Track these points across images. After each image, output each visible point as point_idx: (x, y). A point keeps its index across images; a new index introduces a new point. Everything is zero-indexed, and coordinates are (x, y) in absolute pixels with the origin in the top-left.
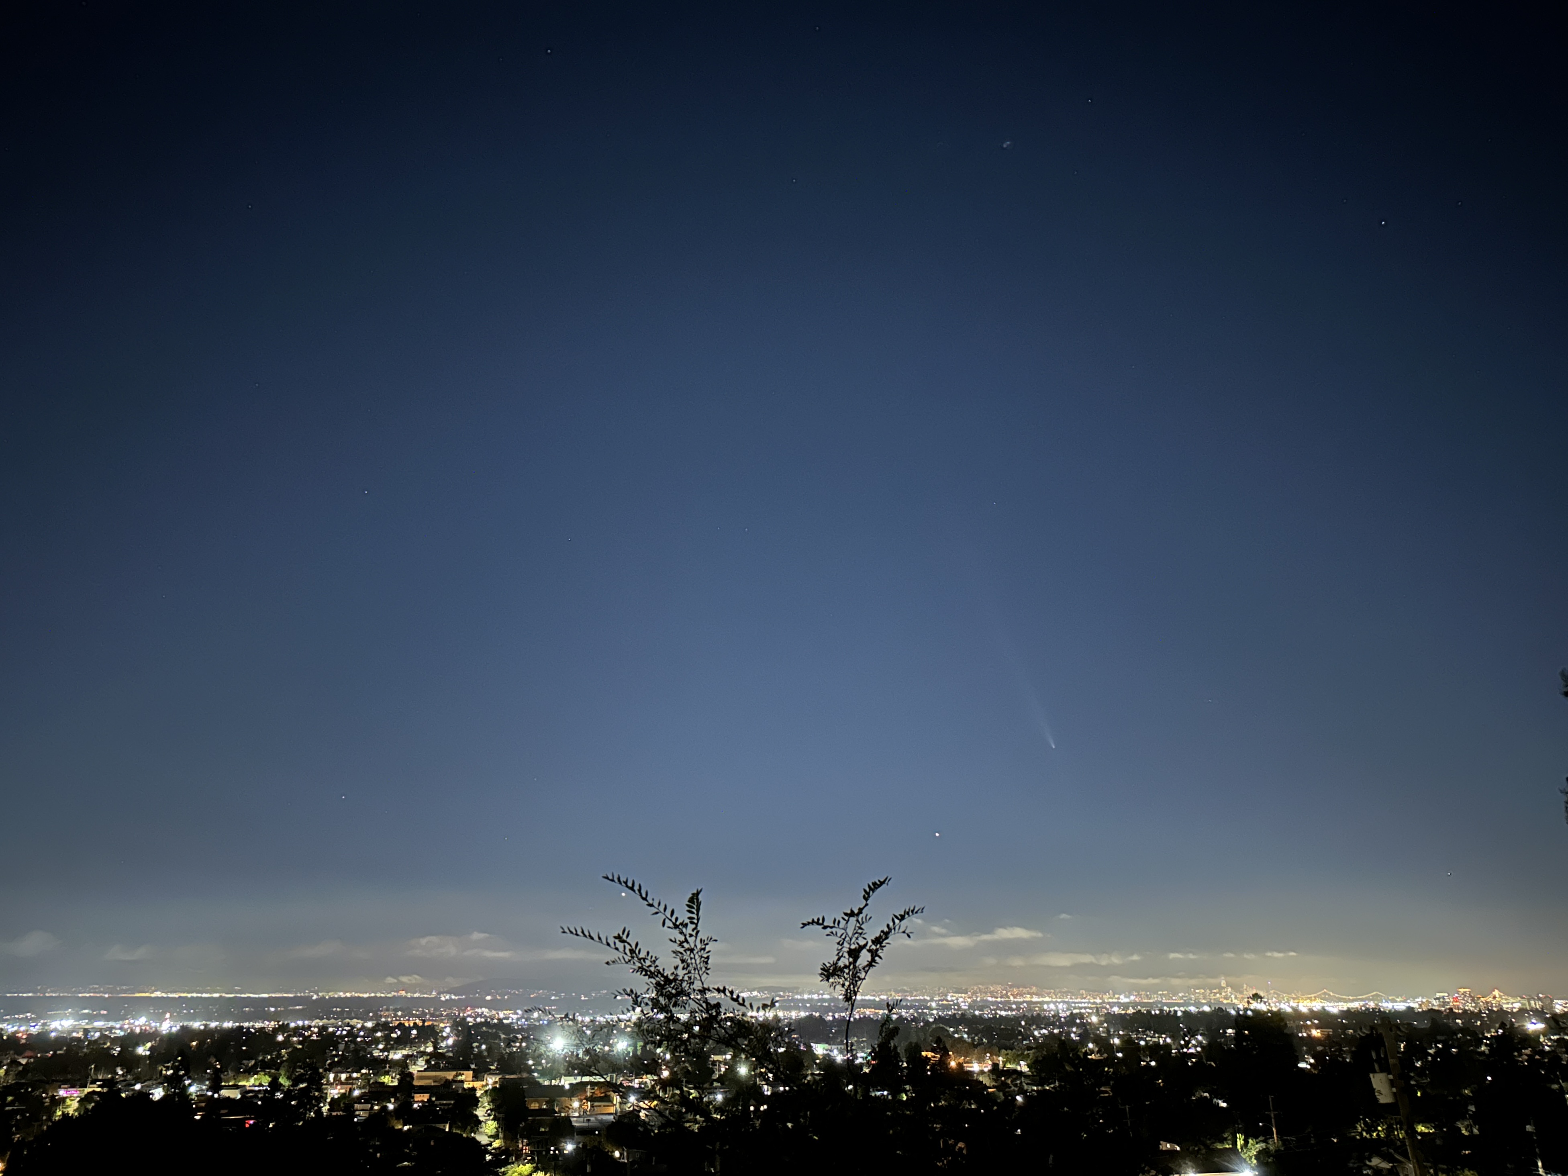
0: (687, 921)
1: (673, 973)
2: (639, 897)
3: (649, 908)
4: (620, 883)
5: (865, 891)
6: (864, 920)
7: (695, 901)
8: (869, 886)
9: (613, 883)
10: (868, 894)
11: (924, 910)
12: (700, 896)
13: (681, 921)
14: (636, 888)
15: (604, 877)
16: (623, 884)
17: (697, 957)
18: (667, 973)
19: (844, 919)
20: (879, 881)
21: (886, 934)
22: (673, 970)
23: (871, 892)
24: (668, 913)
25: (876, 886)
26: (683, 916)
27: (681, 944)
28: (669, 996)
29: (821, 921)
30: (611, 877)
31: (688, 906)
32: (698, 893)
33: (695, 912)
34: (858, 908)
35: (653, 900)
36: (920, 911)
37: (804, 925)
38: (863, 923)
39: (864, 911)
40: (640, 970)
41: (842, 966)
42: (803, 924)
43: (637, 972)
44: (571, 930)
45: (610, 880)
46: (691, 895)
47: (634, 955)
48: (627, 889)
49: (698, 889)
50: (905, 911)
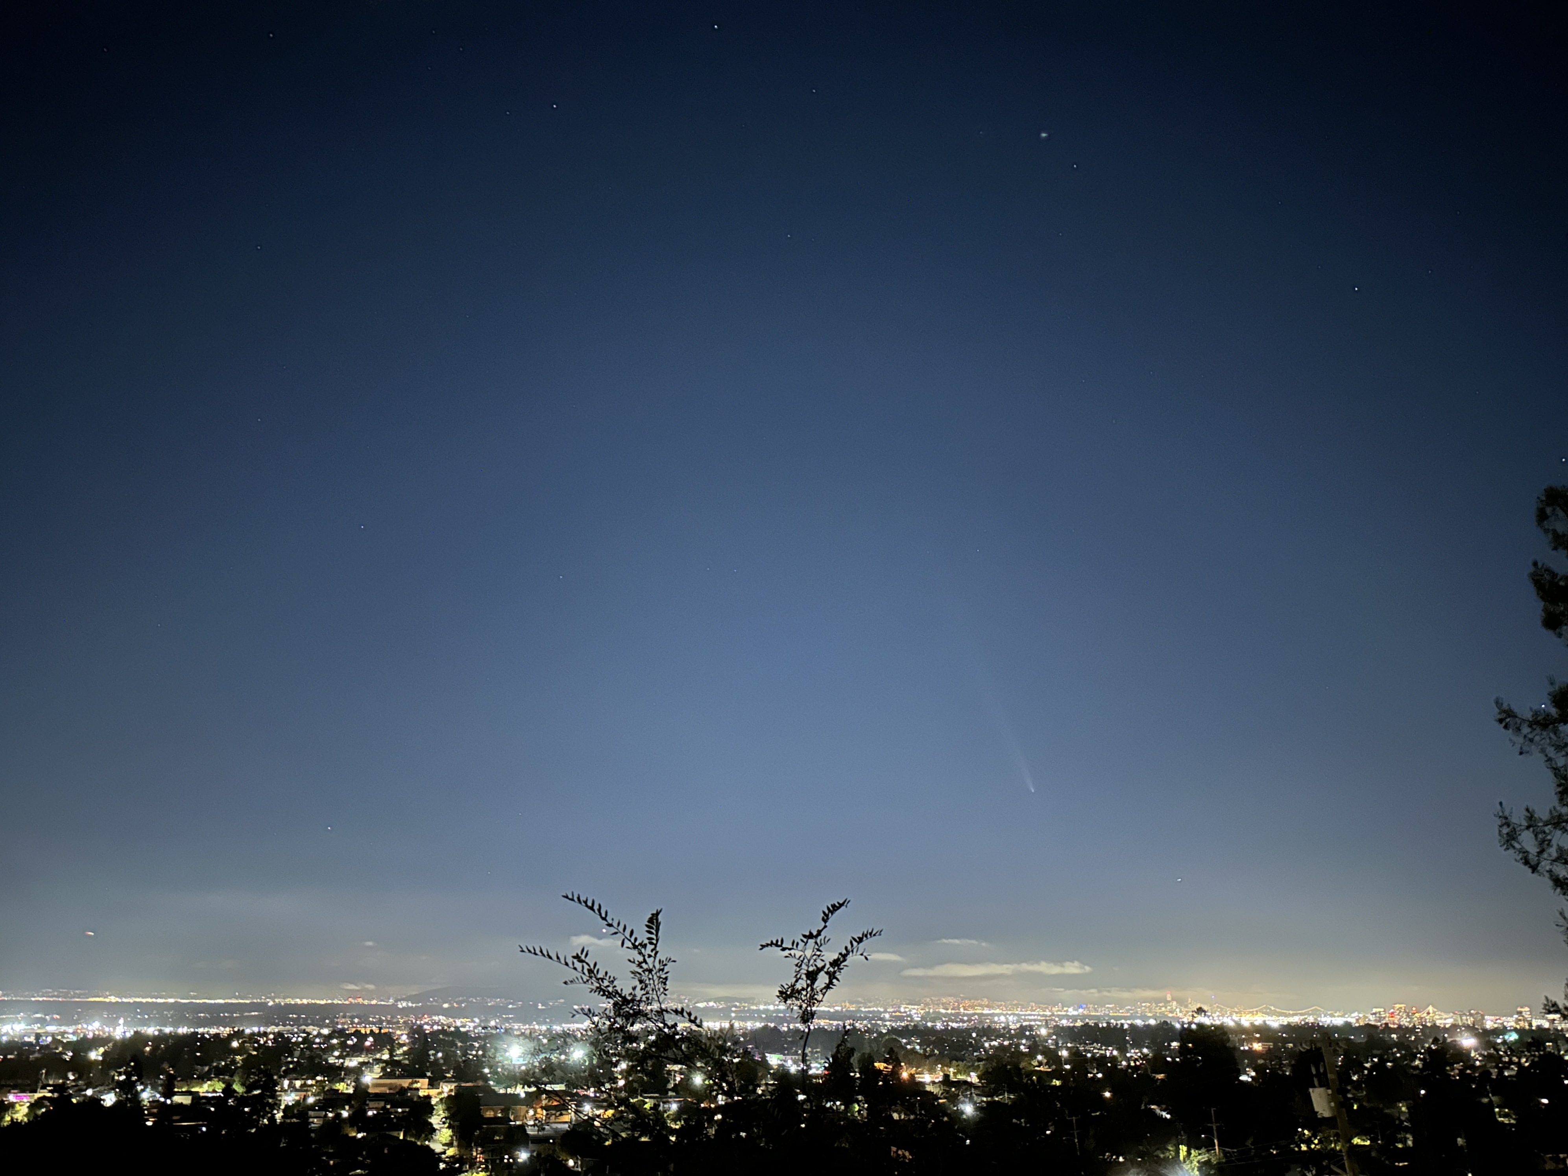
0: (646, 941)
1: (631, 994)
2: (599, 917)
3: (608, 928)
4: (580, 903)
5: (824, 913)
6: (823, 942)
7: (655, 921)
8: (828, 908)
9: (573, 902)
10: (827, 916)
11: (882, 933)
12: (659, 917)
13: (640, 942)
14: (596, 907)
15: (564, 896)
16: (584, 904)
17: (655, 977)
18: (626, 992)
19: (802, 941)
20: (838, 903)
21: (844, 956)
22: (631, 991)
23: (830, 914)
24: (627, 933)
25: (835, 908)
26: (642, 936)
27: (640, 965)
28: (627, 1017)
29: (779, 943)
30: (570, 897)
31: (647, 926)
32: (658, 913)
33: (655, 933)
34: (816, 930)
35: (613, 920)
36: (878, 934)
37: (763, 946)
38: (821, 945)
39: (822, 933)
40: (598, 990)
41: (800, 988)
43: (595, 992)
44: (529, 948)
45: (570, 899)
46: (650, 916)
47: (593, 975)
48: (586, 908)
49: (657, 911)
50: (863, 934)
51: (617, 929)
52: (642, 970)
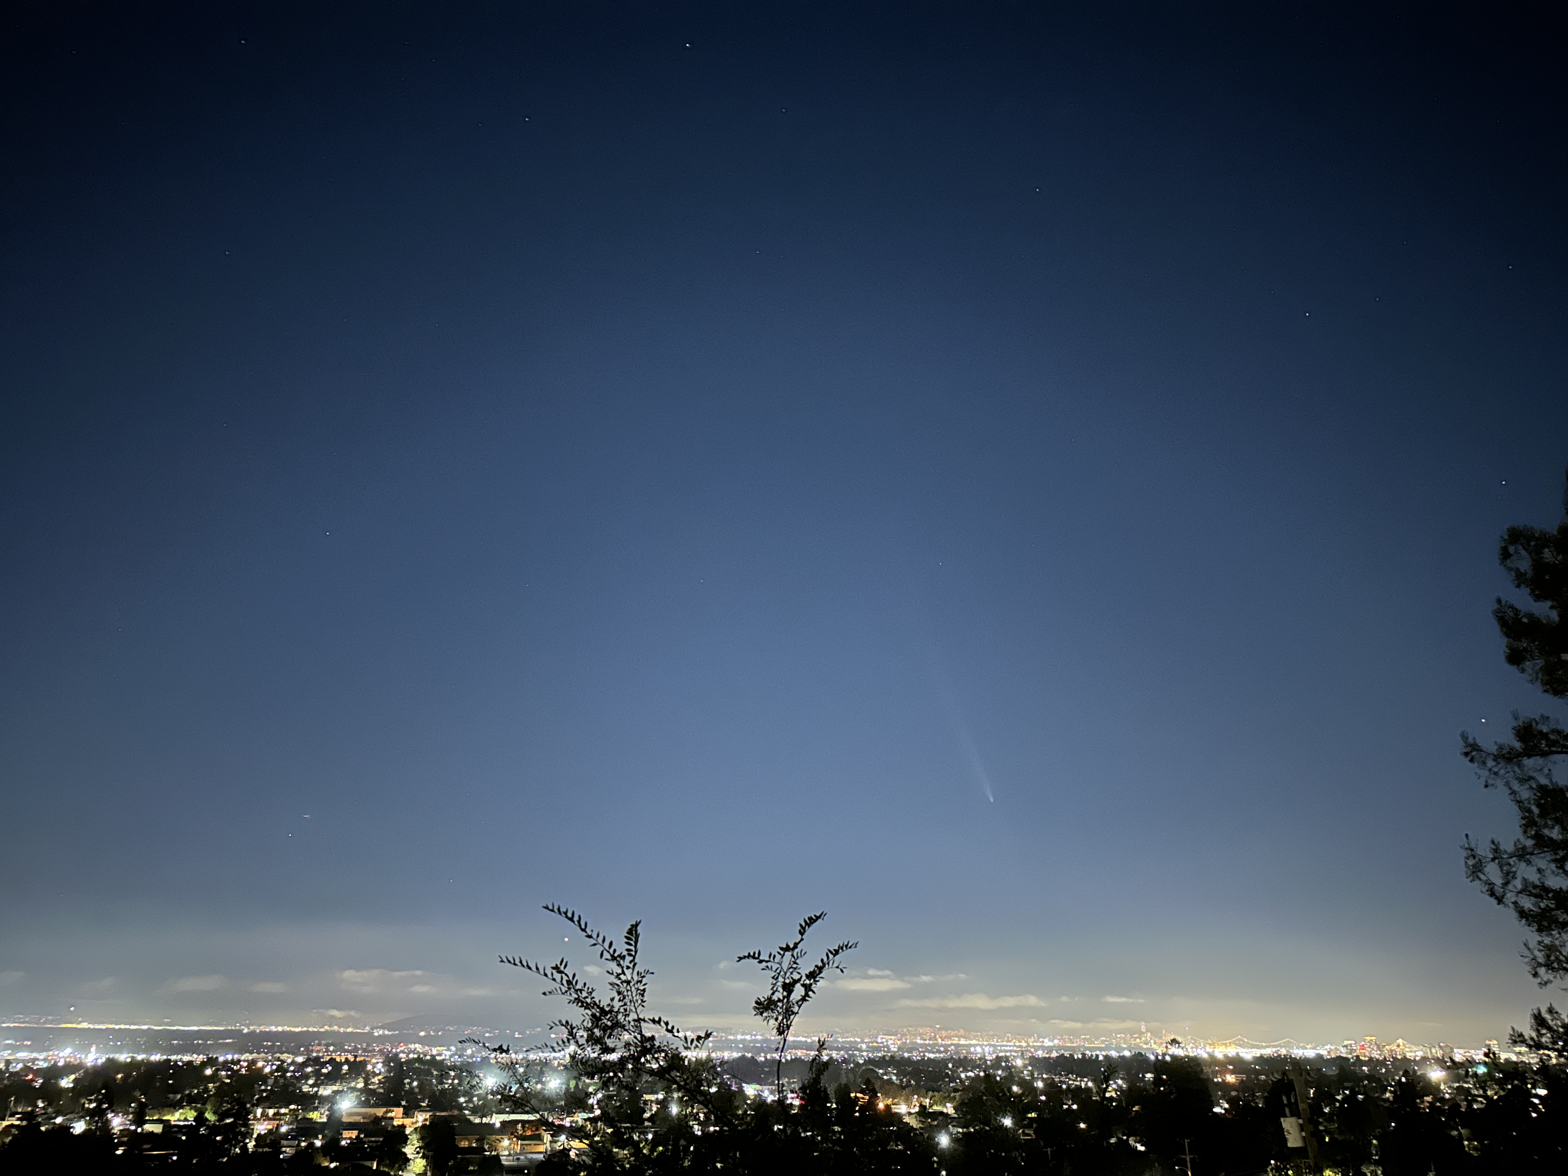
0: (625, 953)
1: (609, 1005)
2: (578, 928)
3: (587, 939)
4: (560, 913)
5: (801, 925)
6: (799, 955)
7: (634, 932)
8: (805, 921)
9: (553, 913)
10: (804, 928)
11: (858, 945)
12: (639, 928)
13: (619, 953)
14: (576, 919)
16: (563, 915)
17: (633, 989)
18: (604, 1003)
19: (779, 953)
20: (815, 916)
21: (820, 969)
22: (609, 1002)
23: (807, 927)
24: (606, 945)
25: (812, 921)
26: (621, 947)
27: (618, 976)
28: (604, 1029)
29: (756, 955)
30: (551, 908)
31: (626, 937)
32: (637, 925)
33: (633, 944)
34: (793, 943)
35: (592, 931)
36: (854, 946)
37: (740, 958)
38: (798, 957)
39: (799, 946)
40: (577, 1001)
41: (776, 999)
43: (573, 1003)
44: (509, 959)
45: (550, 910)
46: (630, 927)
47: (571, 986)
48: (567, 919)
49: (637, 922)
50: (839, 946)
51: (597, 941)
52: (620, 981)
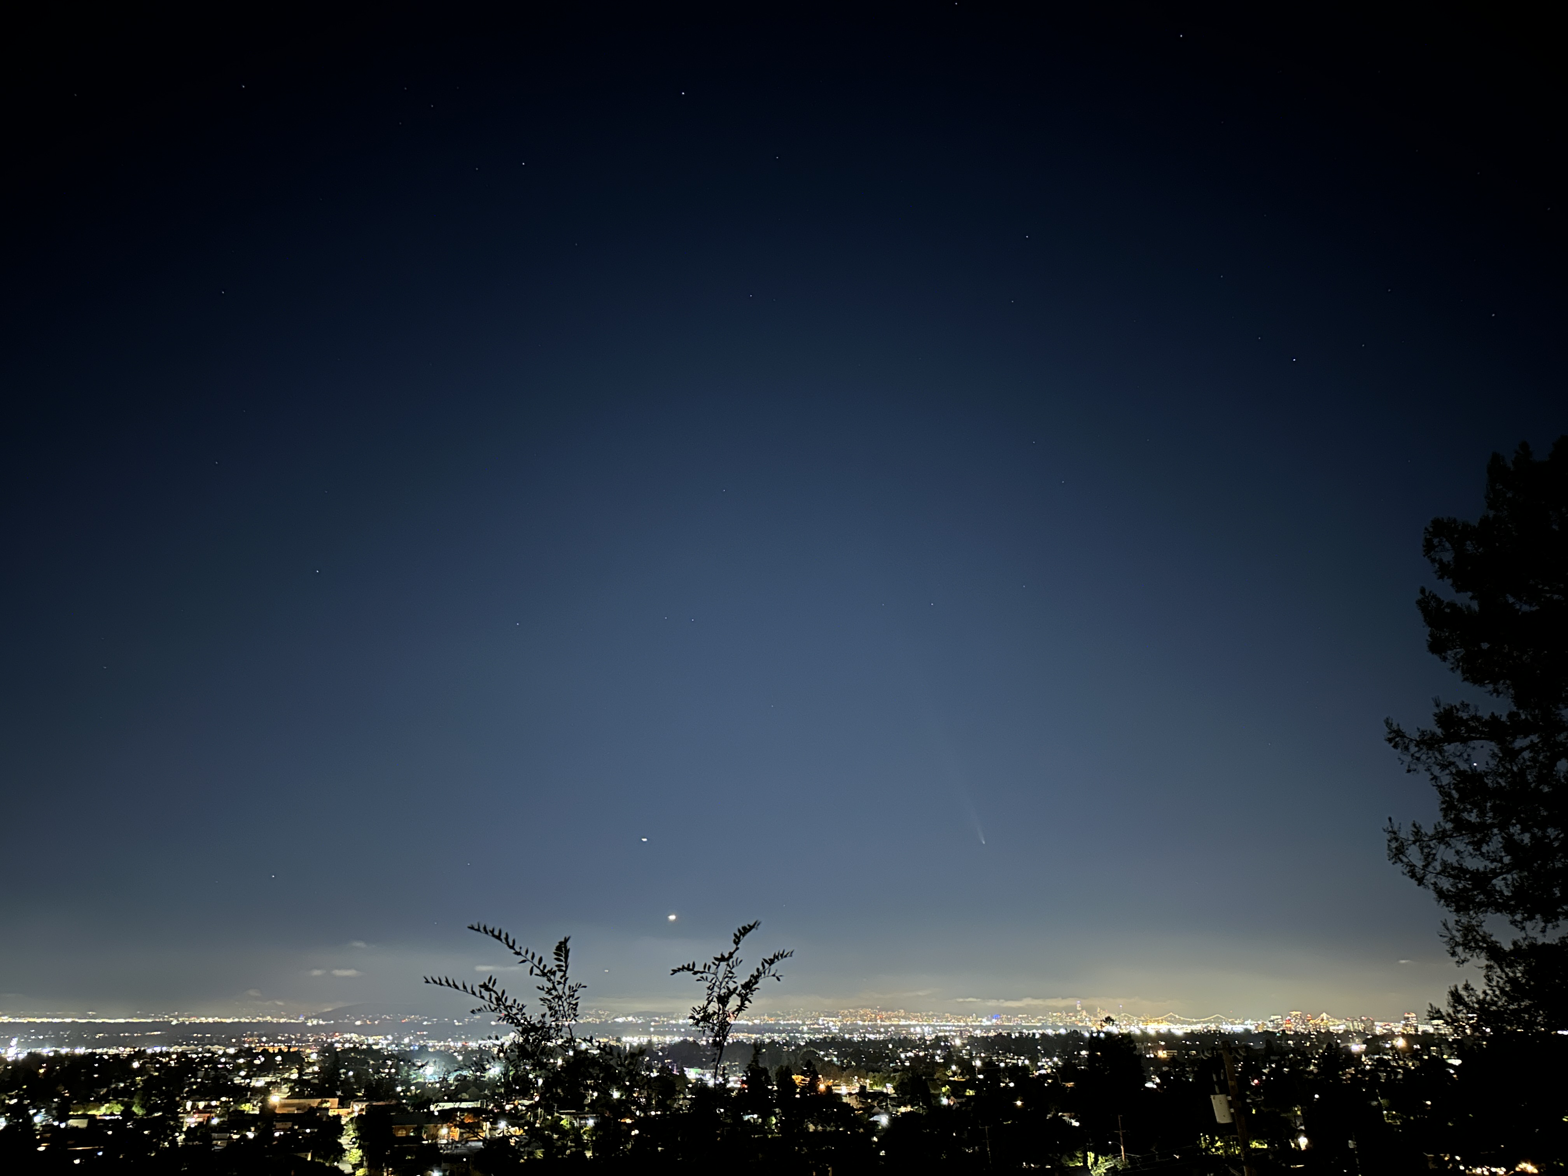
0: (555, 969)
1: (540, 1021)
2: (506, 946)
3: (516, 956)
4: (487, 933)
5: (735, 935)
6: (735, 963)
7: (563, 949)
8: (739, 931)
9: (479, 932)
10: (739, 938)
11: (793, 954)
12: (569, 945)
13: (550, 969)
14: (503, 936)
15: (470, 927)
16: (490, 934)
17: (565, 1004)
18: (535, 1020)
19: (714, 963)
20: (749, 926)
21: (755, 979)
22: (541, 1018)
23: (742, 937)
24: (536, 961)
26: (551, 963)
27: (549, 992)
29: (691, 967)
30: (476, 927)
31: (555, 953)
32: (566, 940)
33: (564, 960)
34: (728, 952)
35: (521, 948)
36: (789, 954)
37: (675, 971)
38: (733, 967)
39: (734, 955)
40: (507, 1017)
41: (711, 1012)
42: (673, 970)
43: (503, 1020)
44: (435, 980)
45: (476, 930)
46: (558, 944)
47: (501, 1003)
48: (493, 938)
49: (565, 938)
50: (775, 955)
51: (526, 957)
52: (552, 996)
